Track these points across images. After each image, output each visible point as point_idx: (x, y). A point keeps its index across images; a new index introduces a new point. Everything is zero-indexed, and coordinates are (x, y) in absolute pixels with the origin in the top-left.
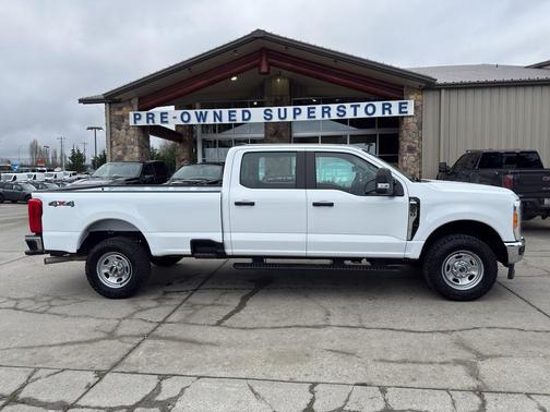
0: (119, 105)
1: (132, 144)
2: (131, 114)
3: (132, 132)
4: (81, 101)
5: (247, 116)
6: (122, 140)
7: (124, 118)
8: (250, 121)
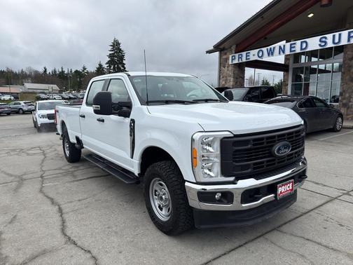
0: (225, 51)
1: (230, 76)
2: (230, 56)
3: (230, 68)
4: (207, 52)
6: (225, 74)
7: (227, 59)
8: (308, 49)
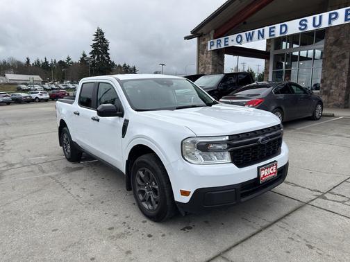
0: (204, 37)
3: (209, 55)
4: (185, 38)
5: (284, 29)
6: (203, 61)
8: (288, 34)
